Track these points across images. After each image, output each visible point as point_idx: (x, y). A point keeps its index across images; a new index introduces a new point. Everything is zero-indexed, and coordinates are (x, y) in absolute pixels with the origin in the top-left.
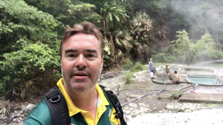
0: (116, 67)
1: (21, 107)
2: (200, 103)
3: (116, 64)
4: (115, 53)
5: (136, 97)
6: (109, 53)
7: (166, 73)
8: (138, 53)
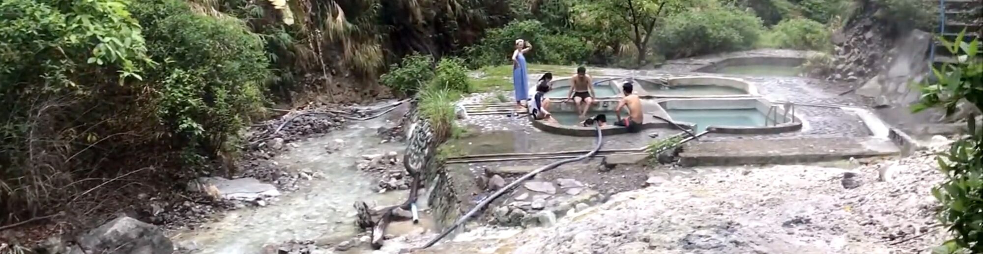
0: (319, 87)
1: (48, 244)
2: (742, 165)
3: (318, 70)
4: (312, 17)
5: (525, 173)
6: (289, 21)
7: (578, 99)
8: (411, 19)
